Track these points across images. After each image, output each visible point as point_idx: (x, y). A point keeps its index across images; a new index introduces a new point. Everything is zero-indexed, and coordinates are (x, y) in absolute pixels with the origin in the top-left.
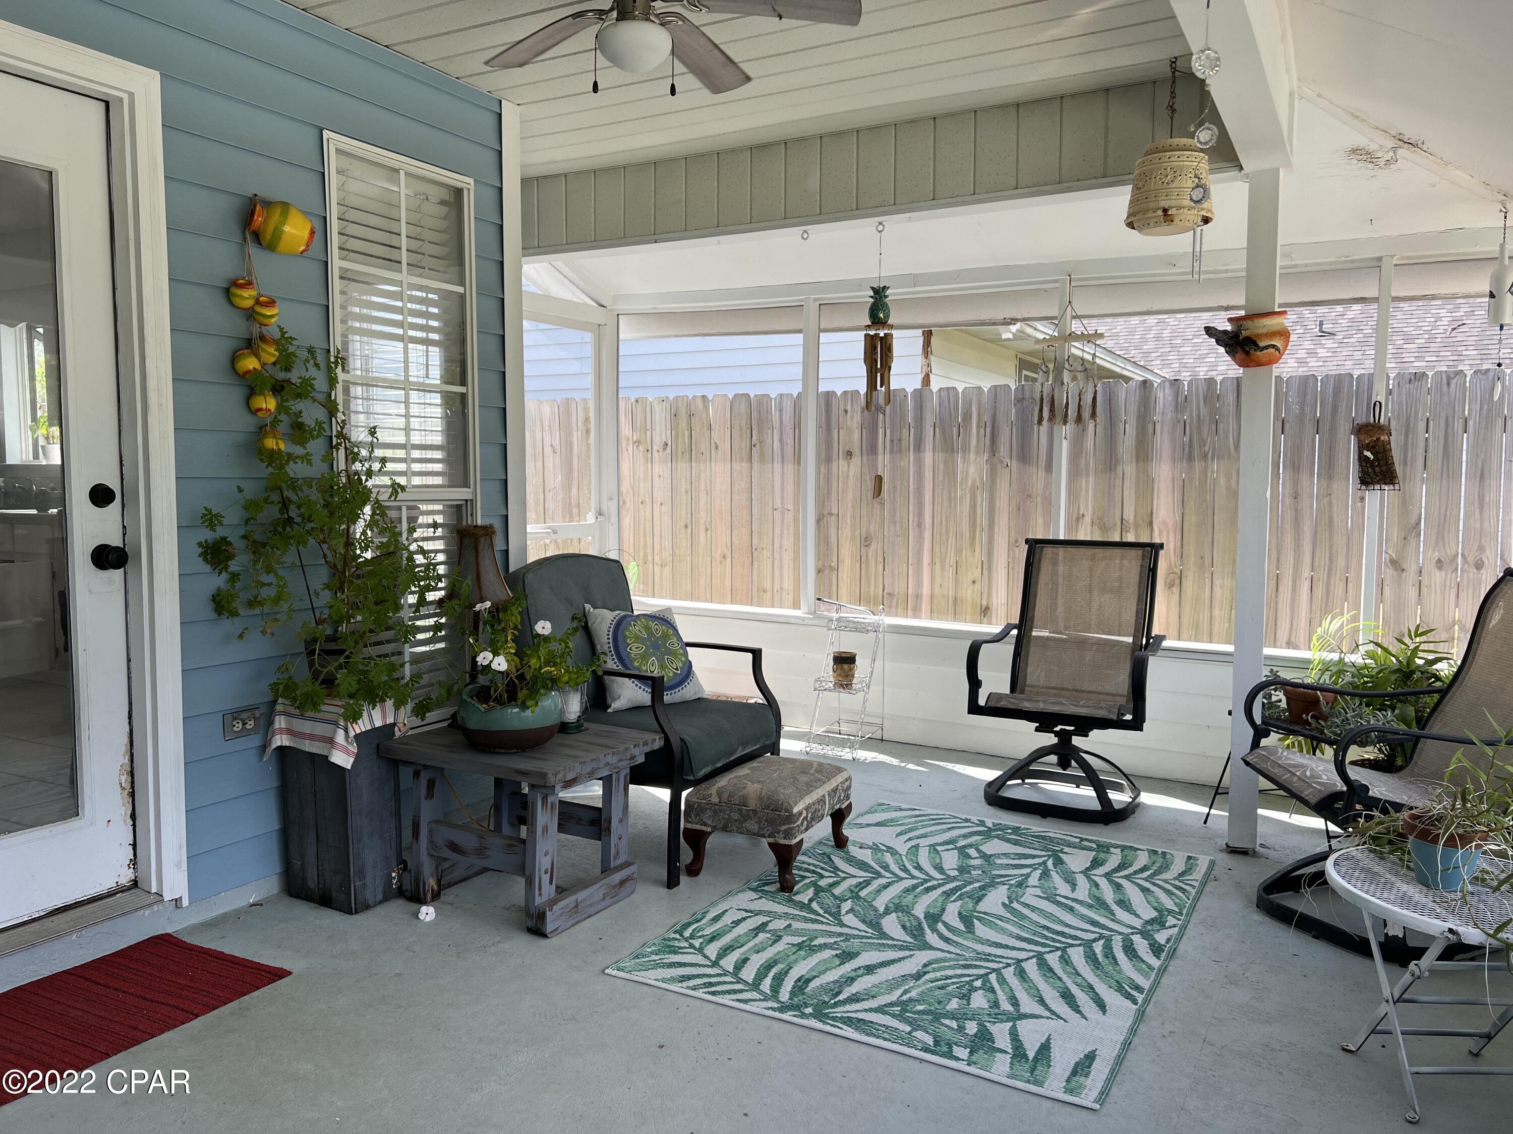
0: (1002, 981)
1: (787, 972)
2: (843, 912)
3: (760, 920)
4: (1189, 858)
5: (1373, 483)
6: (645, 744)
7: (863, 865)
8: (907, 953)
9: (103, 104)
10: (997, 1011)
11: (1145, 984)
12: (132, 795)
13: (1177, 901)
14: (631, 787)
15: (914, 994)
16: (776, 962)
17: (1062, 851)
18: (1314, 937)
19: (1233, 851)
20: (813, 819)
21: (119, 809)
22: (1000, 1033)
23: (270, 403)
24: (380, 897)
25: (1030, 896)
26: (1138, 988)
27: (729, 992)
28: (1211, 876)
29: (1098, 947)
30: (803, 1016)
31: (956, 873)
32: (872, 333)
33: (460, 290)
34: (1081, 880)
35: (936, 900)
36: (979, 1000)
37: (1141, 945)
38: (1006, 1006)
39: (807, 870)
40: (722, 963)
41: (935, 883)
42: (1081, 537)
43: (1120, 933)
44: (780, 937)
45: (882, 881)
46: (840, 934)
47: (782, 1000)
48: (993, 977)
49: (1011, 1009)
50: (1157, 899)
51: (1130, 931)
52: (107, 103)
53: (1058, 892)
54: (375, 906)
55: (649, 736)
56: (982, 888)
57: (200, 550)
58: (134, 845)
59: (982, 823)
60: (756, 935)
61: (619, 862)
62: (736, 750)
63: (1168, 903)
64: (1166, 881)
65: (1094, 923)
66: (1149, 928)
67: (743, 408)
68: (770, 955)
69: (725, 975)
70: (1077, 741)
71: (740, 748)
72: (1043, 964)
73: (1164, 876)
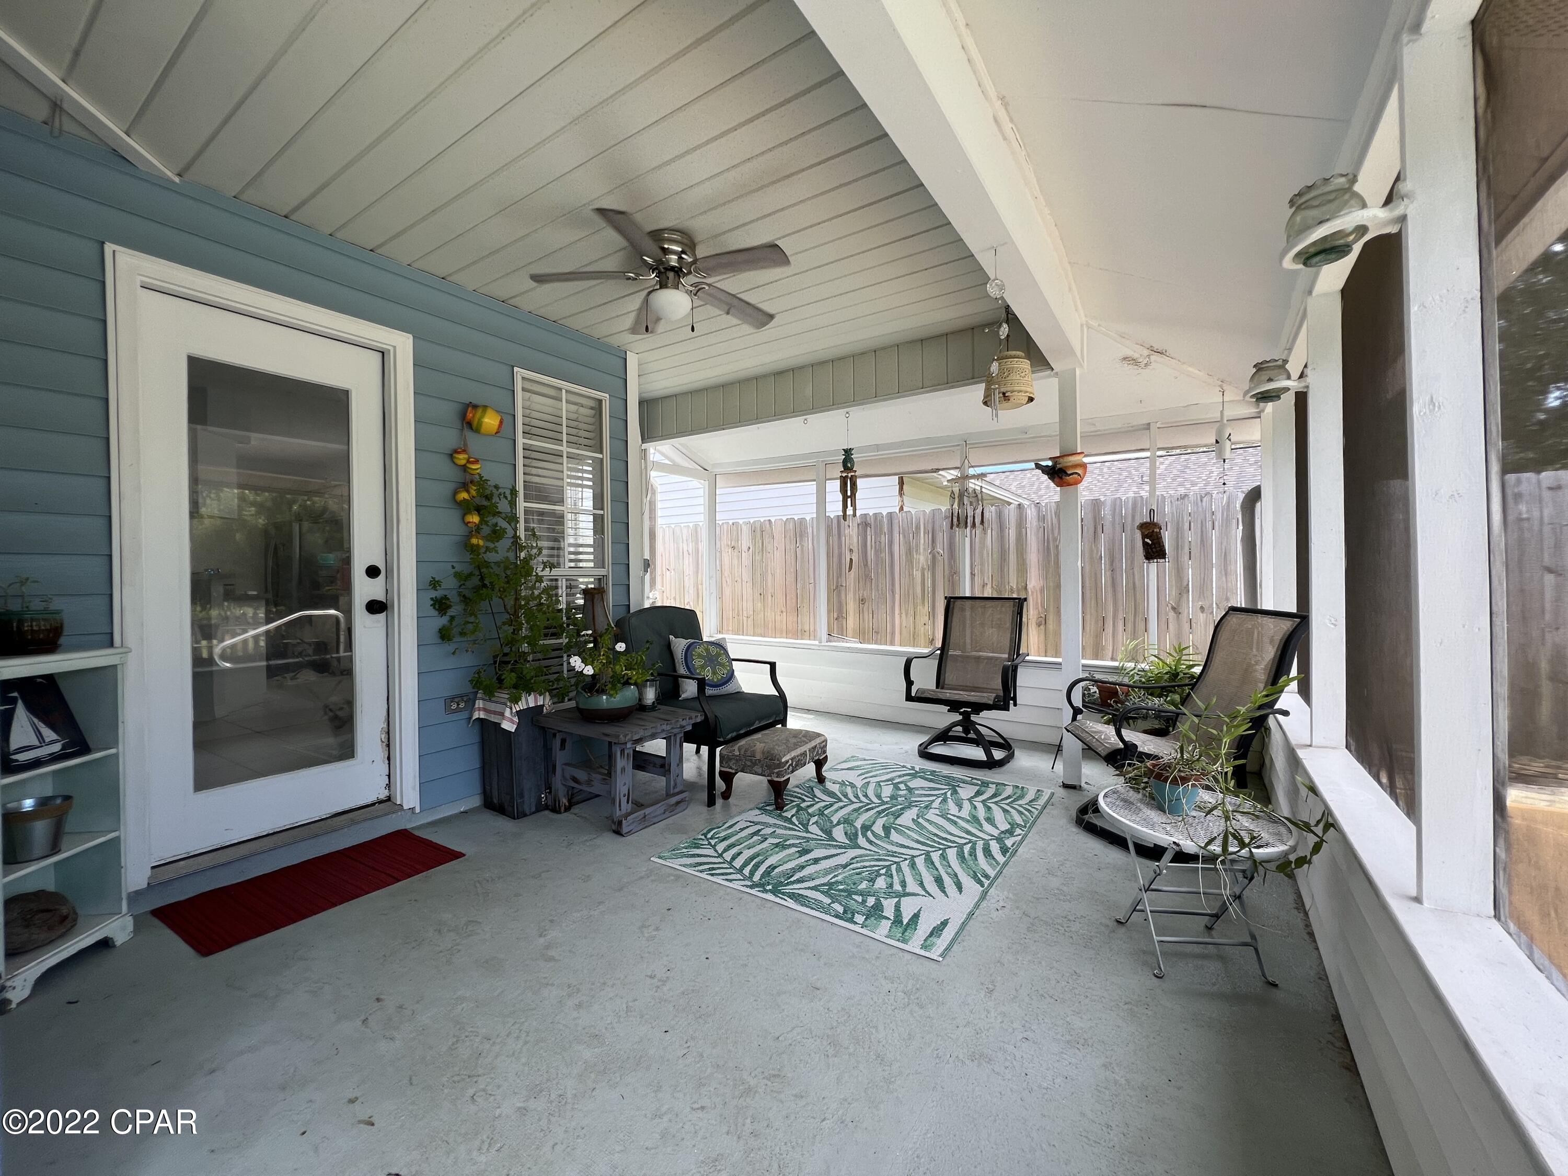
0: (899, 870)
1: (764, 862)
2: (810, 823)
3: (759, 827)
4: (1038, 791)
5: (1153, 559)
6: (690, 718)
7: (831, 794)
8: (843, 850)
9: (380, 354)
10: (890, 890)
11: (992, 873)
12: (388, 746)
13: (1025, 818)
14: (685, 744)
15: (839, 878)
16: (758, 855)
17: (958, 786)
18: (1110, 843)
19: (1066, 786)
20: (797, 765)
21: (379, 753)
22: (889, 906)
23: (475, 519)
24: (533, 809)
25: (931, 815)
26: (987, 877)
27: (722, 874)
28: (1050, 803)
29: (967, 849)
30: (765, 891)
31: (889, 799)
32: (844, 475)
33: (601, 456)
34: (967, 805)
35: (871, 817)
36: (881, 883)
37: (995, 847)
38: (897, 887)
39: (796, 797)
40: (724, 855)
41: (874, 805)
42: (986, 595)
43: (983, 839)
44: (766, 839)
45: (841, 804)
46: (804, 838)
47: (754, 880)
48: (894, 867)
49: (900, 889)
50: (1011, 816)
51: (990, 838)
52: (383, 353)
53: (950, 812)
54: (530, 814)
55: (693, 714)
56: (902, 809)
57: (432, 602)
58: (389, 776)
59: (913, 768)
60: (752, 837)
61: (676, 790)
62: (754, 723)
63: (1019, 820)
64: (1020, 806)
65: (968, 832)
66: (1003, 836)
67: (791, 526)
68: (756, 851)
69: (724, 863)
70: (974, 718)
71: (757, 722)
72: (929, 860)
73: (1020, 802)
